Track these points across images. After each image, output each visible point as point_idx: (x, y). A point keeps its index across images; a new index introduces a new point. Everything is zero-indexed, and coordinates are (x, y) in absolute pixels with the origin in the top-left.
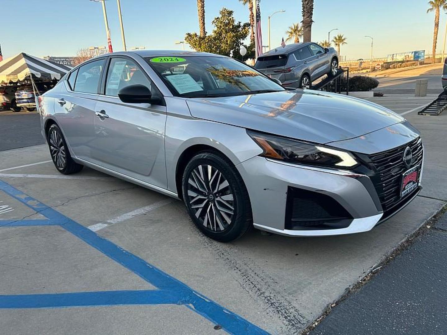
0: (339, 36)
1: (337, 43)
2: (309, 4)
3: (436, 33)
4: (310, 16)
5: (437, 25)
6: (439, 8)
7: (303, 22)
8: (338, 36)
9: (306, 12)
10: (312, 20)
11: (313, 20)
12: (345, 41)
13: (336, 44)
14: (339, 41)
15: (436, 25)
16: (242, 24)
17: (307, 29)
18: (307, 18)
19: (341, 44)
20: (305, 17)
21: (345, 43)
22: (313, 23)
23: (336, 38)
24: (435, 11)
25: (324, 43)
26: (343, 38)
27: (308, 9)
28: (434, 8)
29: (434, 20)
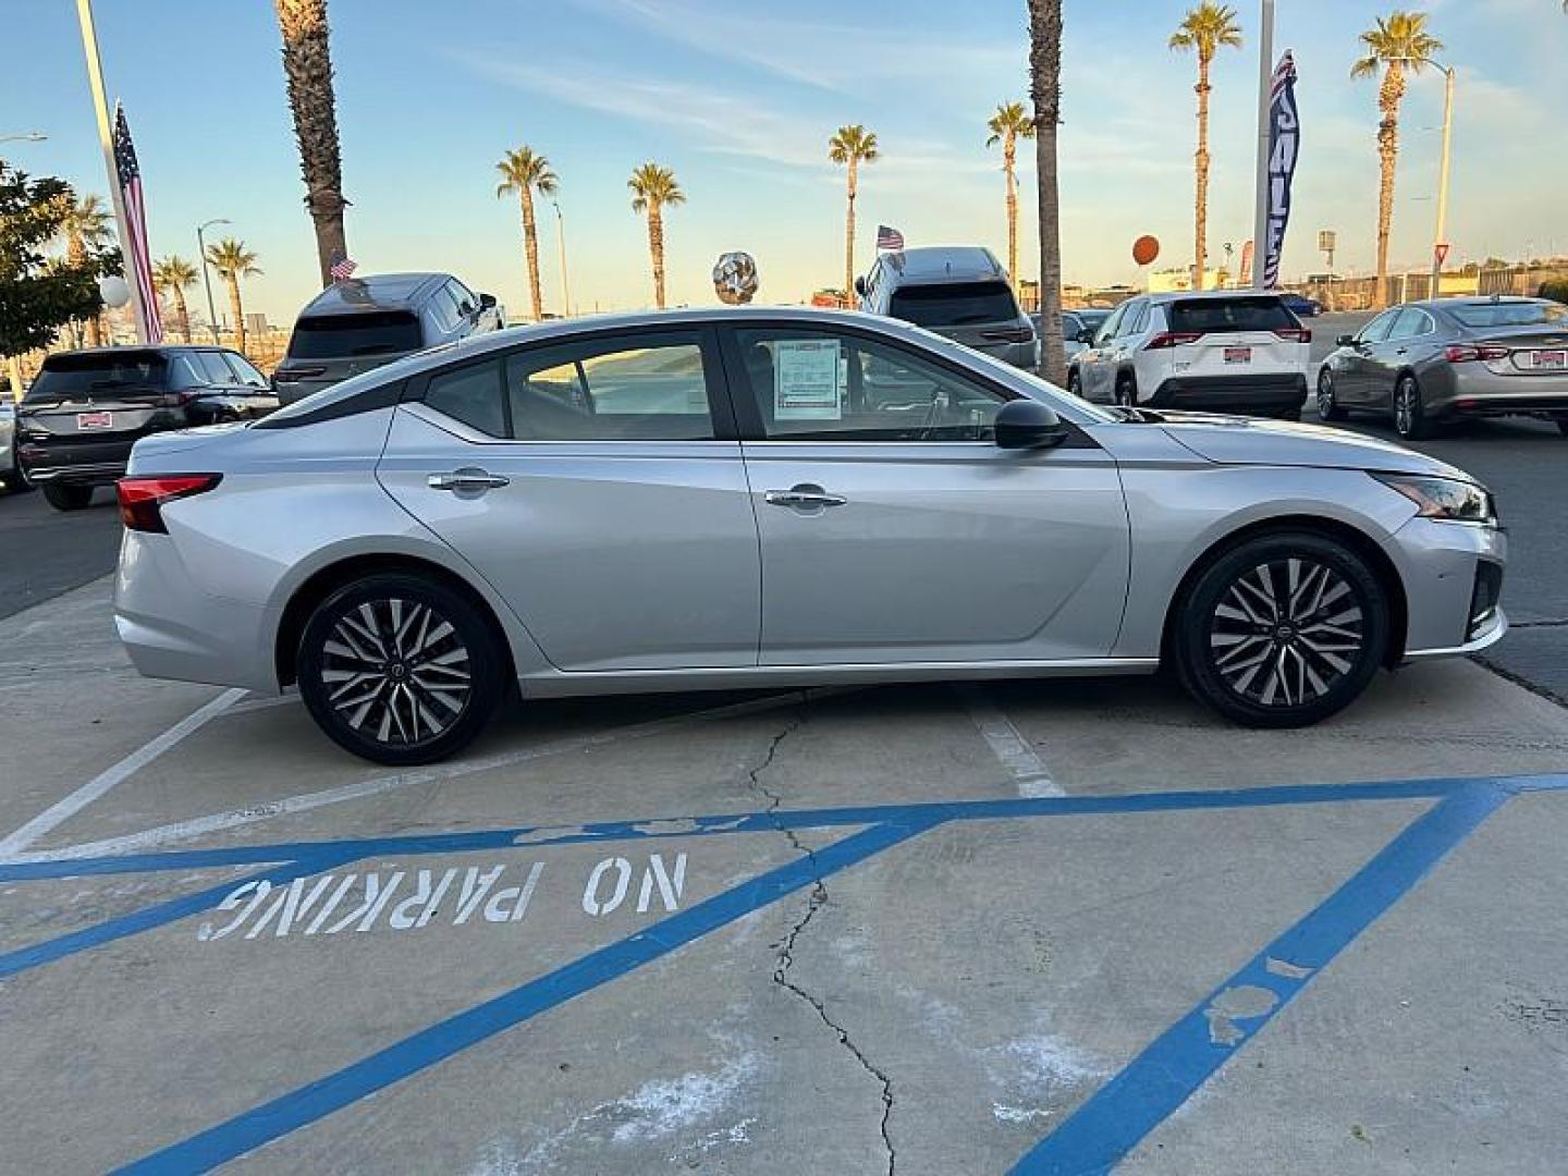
0: (229, 243)
1: (225, 269)
2: (326, 145)
3: (533, 258)
4: (334, 183)
5: (531, 231)
6: (527, 187)
7: (309, 199)
8: (224, 245)
9: (323, 170)
10: (340, 197)
11: (345, 197)
12: (252, 264)
13: (224, 272)
14: (232, 262)
15: (527, 233)
16: (29, 184)
17: (333, 225)
18: (325, 188)
19: (239, 274)
20: (319, 186)
21: (256, 270)
22: (346, 205)
23: (217, 251)
24: (519, 192)
25: (171, 266)
26: (243, 253)
27: (322, 159)
28: (515, 183)
29: (522, 219)
